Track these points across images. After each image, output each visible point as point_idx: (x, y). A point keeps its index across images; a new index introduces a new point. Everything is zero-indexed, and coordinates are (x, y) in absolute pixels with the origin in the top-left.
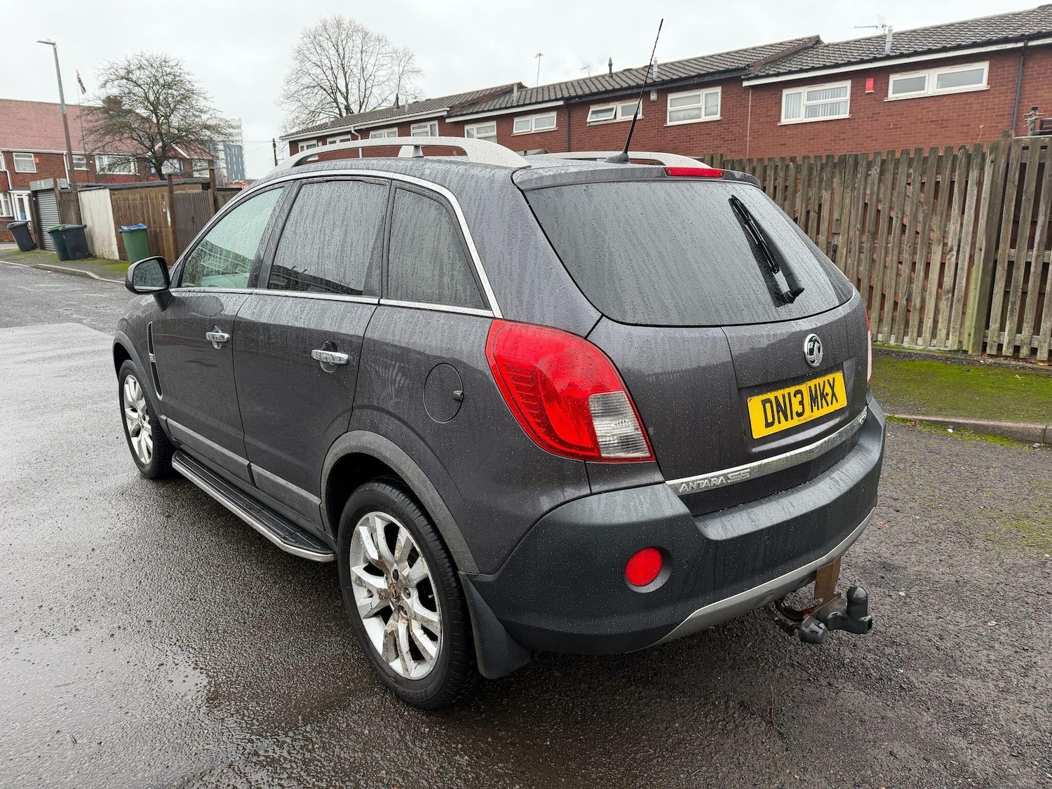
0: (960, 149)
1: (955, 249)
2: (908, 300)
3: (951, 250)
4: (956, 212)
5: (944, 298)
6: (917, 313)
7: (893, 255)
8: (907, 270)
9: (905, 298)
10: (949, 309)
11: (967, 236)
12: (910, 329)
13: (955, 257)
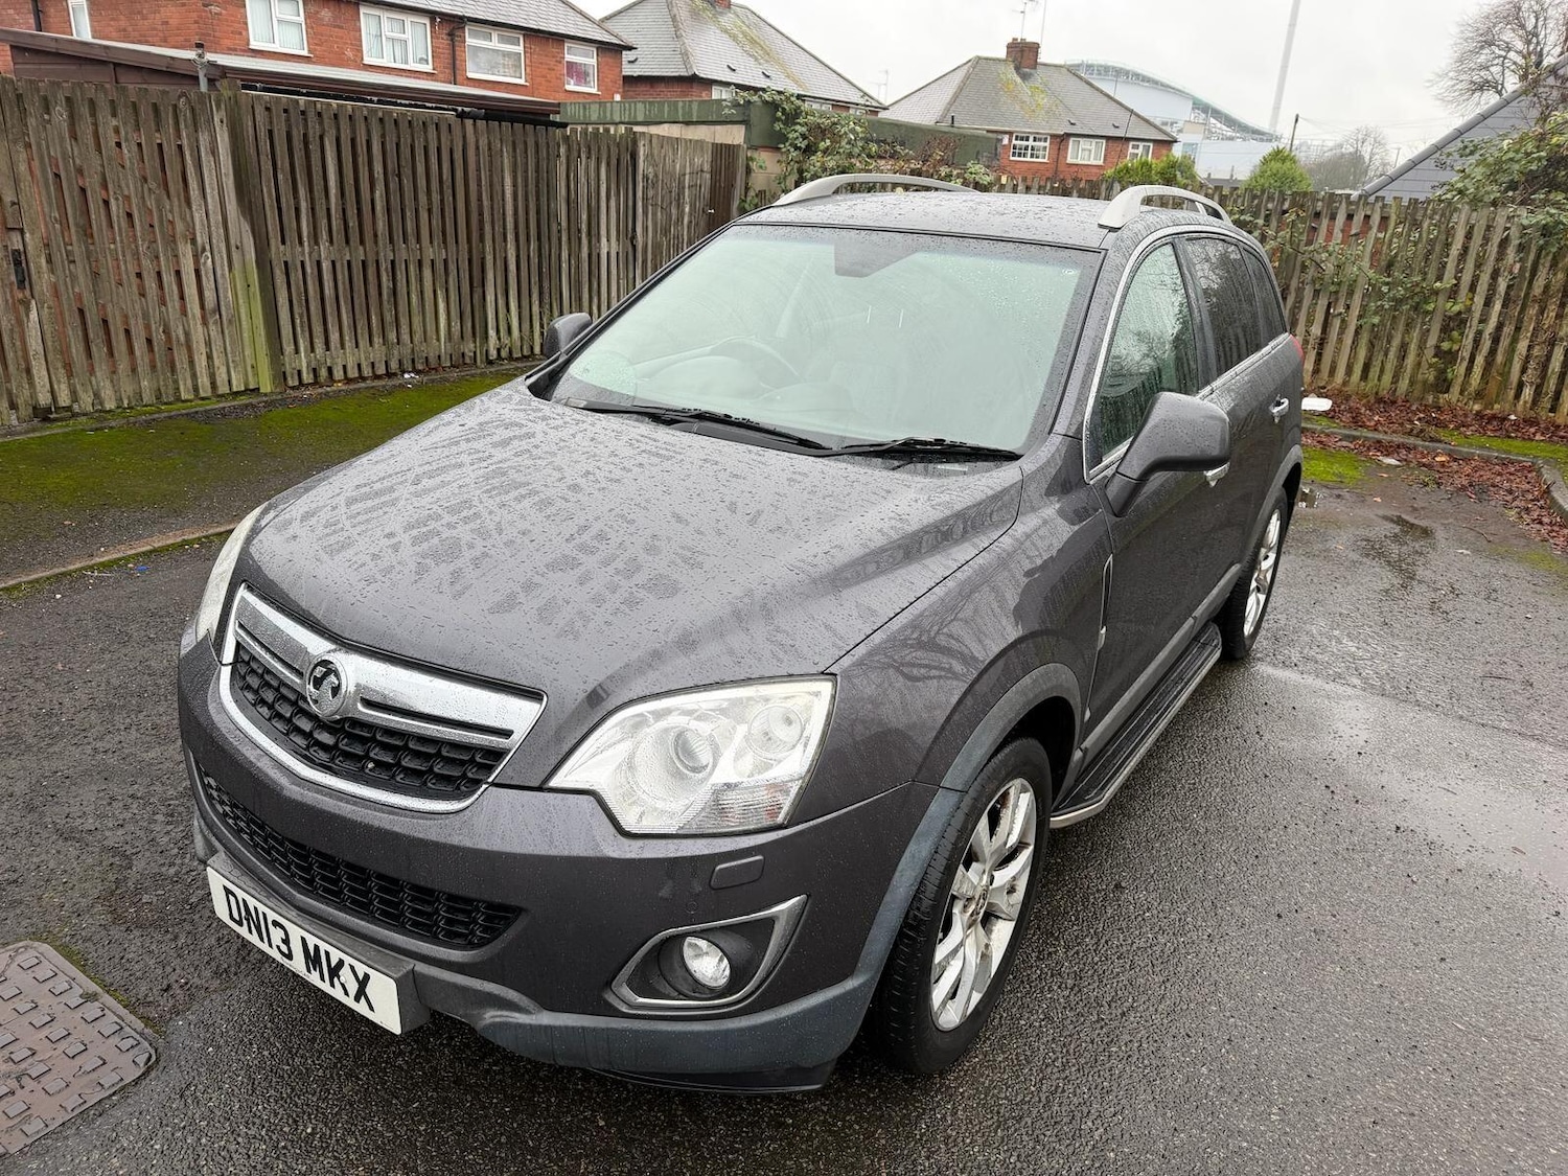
0: (180, 97)
1: (208, 247)
2: (166, 332)
3: (204, 250)
4: (196, 192)
5: (211, 321)
6: (184, 351)
7: (125, 262)
8: (154, 285)
9: (161, 330)
10: (220, 335)
11: (217, 228)
12: (180, 377)
13: (210, 260)
